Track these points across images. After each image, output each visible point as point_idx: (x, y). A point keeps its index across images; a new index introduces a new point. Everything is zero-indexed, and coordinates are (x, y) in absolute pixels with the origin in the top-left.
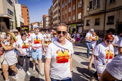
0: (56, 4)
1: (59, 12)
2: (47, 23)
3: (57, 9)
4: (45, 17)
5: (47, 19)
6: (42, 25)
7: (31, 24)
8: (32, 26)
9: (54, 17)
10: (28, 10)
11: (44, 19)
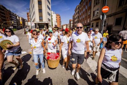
0: (76, 12)
1: (78, 18)
2: (72, 25)
3: (77, 16)
4: (71, 21)
5: (72, 22)
6: (69, 26)
7: (62, 26)
8: (63, 27)
9: (75, 21)
10: (60, 17)
11: (70, 22)
